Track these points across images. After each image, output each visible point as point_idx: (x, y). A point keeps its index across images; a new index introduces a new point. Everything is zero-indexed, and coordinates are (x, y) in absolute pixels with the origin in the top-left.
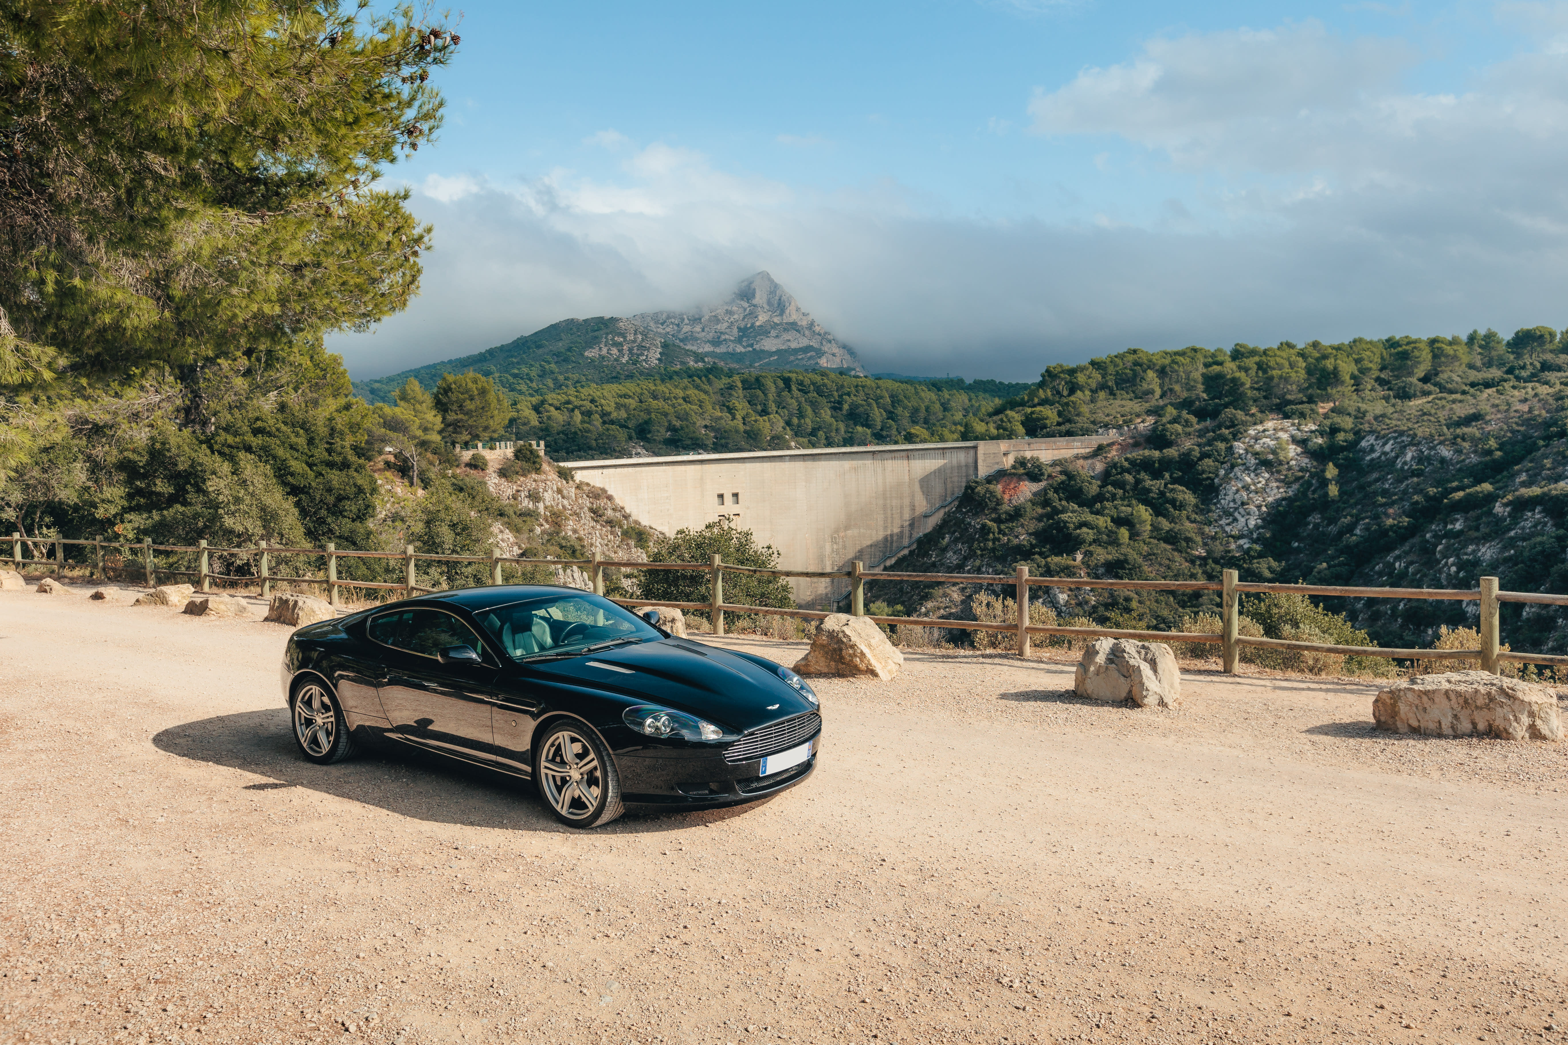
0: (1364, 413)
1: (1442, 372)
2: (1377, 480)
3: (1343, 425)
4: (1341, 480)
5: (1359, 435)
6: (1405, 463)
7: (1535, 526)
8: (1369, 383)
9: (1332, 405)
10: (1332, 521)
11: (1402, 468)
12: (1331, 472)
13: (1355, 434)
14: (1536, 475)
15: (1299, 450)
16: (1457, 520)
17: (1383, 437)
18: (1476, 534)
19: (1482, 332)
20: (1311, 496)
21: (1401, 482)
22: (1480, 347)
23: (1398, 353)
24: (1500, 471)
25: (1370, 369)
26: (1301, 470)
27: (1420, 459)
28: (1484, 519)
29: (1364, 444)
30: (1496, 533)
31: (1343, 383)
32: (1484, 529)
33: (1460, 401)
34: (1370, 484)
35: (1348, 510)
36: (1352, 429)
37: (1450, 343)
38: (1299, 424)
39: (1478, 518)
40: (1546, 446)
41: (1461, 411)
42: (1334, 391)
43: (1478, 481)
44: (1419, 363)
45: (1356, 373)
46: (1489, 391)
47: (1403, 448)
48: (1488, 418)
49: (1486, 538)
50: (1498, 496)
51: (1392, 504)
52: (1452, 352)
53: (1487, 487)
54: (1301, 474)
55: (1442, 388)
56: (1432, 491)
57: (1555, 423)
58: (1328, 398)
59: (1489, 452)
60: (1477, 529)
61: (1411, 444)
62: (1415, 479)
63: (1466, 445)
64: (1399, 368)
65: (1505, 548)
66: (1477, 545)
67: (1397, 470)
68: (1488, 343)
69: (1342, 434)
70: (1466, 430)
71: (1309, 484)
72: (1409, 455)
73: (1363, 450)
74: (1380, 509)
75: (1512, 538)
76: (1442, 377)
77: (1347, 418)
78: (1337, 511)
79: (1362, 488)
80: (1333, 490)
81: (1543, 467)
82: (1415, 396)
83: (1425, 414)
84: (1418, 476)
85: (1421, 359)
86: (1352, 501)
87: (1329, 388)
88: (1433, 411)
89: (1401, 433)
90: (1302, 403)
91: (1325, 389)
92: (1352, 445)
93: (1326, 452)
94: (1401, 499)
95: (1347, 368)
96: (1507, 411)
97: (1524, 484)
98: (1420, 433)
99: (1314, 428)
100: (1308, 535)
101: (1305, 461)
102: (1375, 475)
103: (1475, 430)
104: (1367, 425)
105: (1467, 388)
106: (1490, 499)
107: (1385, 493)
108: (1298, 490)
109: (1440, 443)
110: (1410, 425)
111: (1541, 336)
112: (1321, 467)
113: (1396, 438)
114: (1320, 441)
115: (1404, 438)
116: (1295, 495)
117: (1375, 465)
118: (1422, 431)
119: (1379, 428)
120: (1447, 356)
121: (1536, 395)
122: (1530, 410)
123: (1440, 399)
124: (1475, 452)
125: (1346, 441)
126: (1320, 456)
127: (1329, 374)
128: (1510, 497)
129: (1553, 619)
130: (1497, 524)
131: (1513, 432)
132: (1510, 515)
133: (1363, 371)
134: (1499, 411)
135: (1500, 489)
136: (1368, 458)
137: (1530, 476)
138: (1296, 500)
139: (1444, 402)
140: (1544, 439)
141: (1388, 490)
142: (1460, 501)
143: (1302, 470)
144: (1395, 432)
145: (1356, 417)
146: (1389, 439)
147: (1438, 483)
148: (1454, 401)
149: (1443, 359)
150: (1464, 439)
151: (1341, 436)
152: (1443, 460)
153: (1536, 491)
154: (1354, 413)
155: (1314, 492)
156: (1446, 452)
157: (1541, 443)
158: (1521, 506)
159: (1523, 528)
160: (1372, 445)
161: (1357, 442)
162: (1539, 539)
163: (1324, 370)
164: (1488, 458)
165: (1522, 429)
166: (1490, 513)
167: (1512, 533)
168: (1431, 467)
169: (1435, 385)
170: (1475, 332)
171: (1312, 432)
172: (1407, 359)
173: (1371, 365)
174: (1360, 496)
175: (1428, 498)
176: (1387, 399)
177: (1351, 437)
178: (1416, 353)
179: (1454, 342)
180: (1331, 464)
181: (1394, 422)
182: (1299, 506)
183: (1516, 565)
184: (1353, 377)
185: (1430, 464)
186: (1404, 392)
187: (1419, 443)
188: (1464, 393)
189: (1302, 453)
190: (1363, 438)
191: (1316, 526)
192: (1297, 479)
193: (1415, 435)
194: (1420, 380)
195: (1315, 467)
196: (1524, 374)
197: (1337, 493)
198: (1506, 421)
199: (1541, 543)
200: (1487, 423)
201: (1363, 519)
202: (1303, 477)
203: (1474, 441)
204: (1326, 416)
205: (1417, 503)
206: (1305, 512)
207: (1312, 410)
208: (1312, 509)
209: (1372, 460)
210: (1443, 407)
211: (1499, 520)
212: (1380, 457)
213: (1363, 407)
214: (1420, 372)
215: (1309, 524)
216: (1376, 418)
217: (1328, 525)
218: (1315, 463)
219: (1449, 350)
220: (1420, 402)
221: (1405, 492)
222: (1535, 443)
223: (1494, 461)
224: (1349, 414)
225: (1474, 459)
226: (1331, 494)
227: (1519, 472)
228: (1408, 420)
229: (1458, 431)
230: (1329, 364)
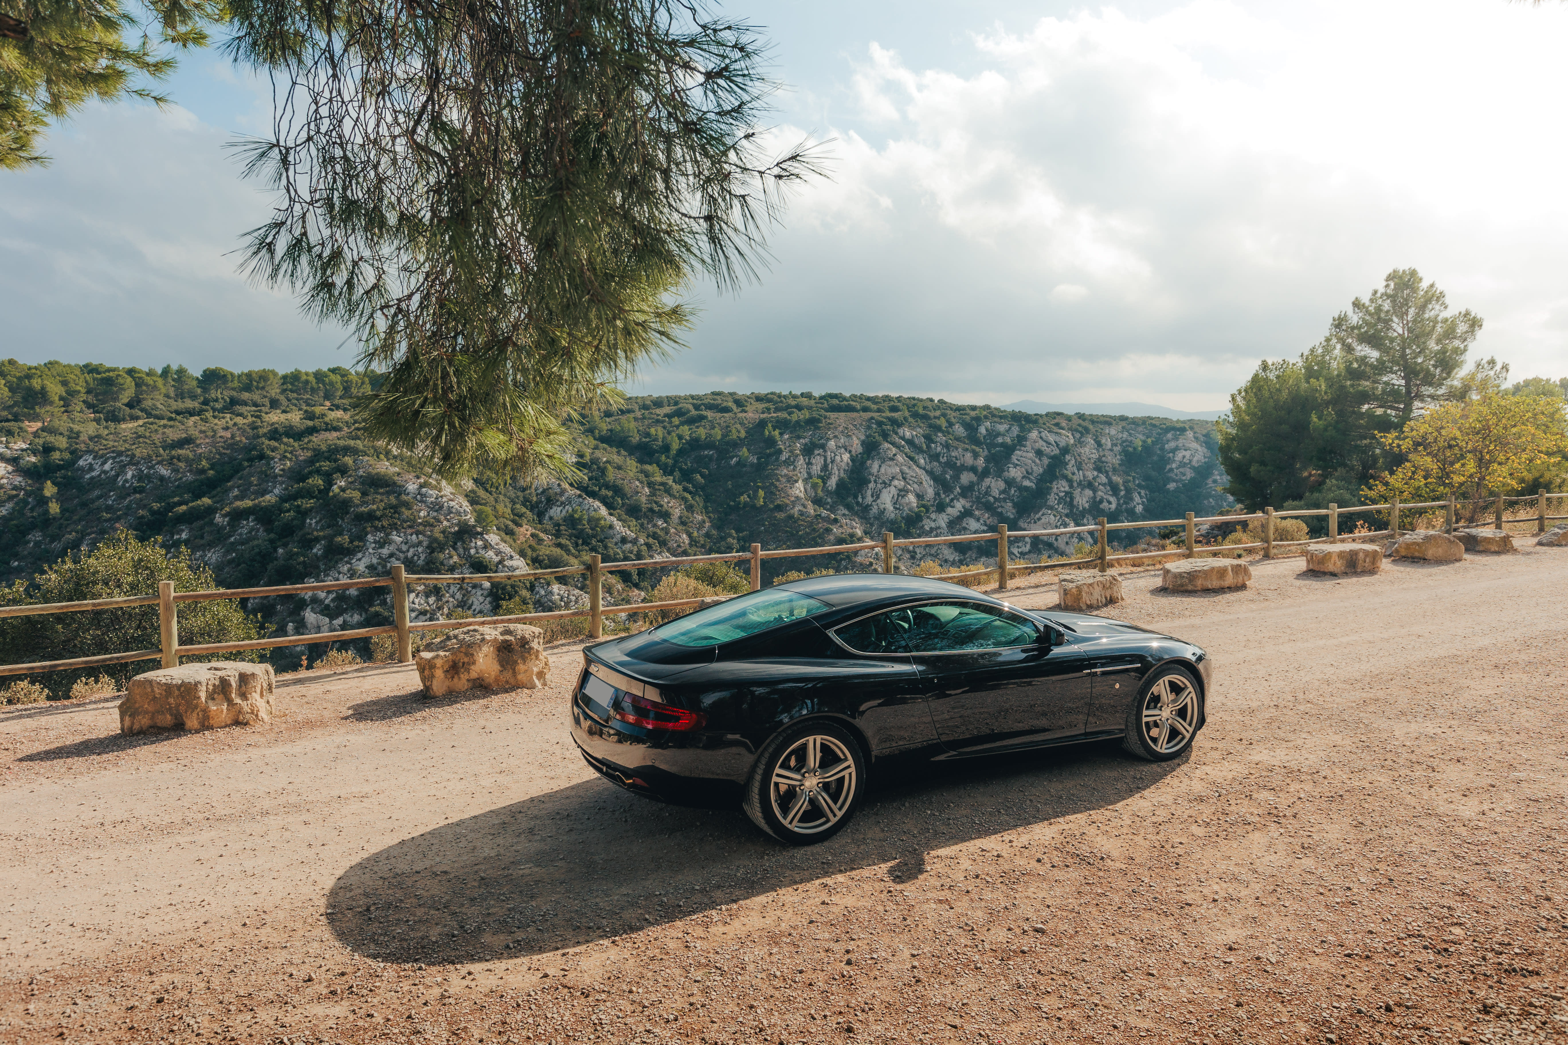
0: (78, 434)
1: (144, 399)
2: (99, 497)
3: (57, 444)
4: (60, 497)
5: (76, 455)
6: (126, 481)
7: (250, 532)
8: (77, 405)
9: (40, 424)
10: (54, 538)
11: (123, 485)
12: (50, 489)
13: (72, 453)
14: (246, 490)
15: (10, 468)
16: (183, 531)
17: (102, 457)
18: (202, 542)
19: (174, 367)
20: (29, 514)
21: (125, 499)
22: (174, 380)
23: (102, 379)
24: (215, 487)
25: (79, 392)
26: (13, 489)
27: (140, 477)
28: (207, 529)
29: (81, 463)
30: (219, 540)
31: (52, 403)
32: (207, 537)
33: (171, 427)
34: (93, 501)
35: (72, 526)
36: (67, 449)
37: (148, 374)
38: (7, 442)
39: (201, 528)
40: (250, 466)
41: (174, 435)
42: (43, 411)
43: (199, 497)
44: (124, 390)
45: (64, 394)
46: (193, 419)
47: (123, 468)
48: (198, 442)
49: (210, 545)
50: (217, 509)
51: (118, 519)
52: (152, 383)
53: (206, 501)
54: (14, 492)
55: (149, 415)
56: (156, 506)
57: (254, 448)
58: (35, 418)
59: (203, 471)
60: (202, 537)
61: (131, 463)
62: (138, 496)
63: (182, 465)
64: (105, 393)
65: (228, 552)
66: (204, 551)
67: (119, 488)
68: (180, 378)
69: (58, 453)
70: (180, 452)
71: (25, 502)
72: (129, 475)
73: (81, 469)
74: (105, 525)
75: (232, 543)
76: (147, 403)
77: (61, 438)
78: (60, 527)
79: (84, 505)
80: (54, 508)
81: (251, 484)
82: (124, 420)
83: (140, 437)
84: (140, 492)
85: (125, 386)
86: (75, 518)
87: (37, 407)
88: (148, 434)
89: (120, 454)
90: (8, 420)
91: (33, 408)
92: (70, 464)
93: (42, 470)
94: (126, 514)
95: (55, 390)
96: (213, 436)
97: (237, 498)
98: (138, 453)
99: (24, 446)
100: (30, 553)
101: (18, 480)
102: (97, 493)
103: (188, 452)
104: (83, 445)
105: (173, 415)
106: (210, 511)
107: (109, 509)
108: (13, 508)
109: (159, 463)
110: (127, 446)
111: (225, 376)
112: (37, 485)
113: (114, 458)
114: (33, 459)
115: (123, 458)
116: (10, 514)
117: (95, 483)
118: (140, 452)
119: (96, 448)
120: (147, 385)
121: (235, 424)
122: (233, 437)
123: (152, 424)
124: (190, 471)
125: (62, 460)
126: (35, 474)
127: (36, 393)
128: (227, 509)
129: (273, 606)
130: (218, 531)
131: (220, 454)
132: (229, 524)
133: (72, 393)
134: (206, 436)
135: (217, 502)
136: (88, 476)
137: (241, 492)
138: (12, 520)
139: (155, 427)
140: (248, 460)
141: (112, 506)
142: (184, 513)
143: (15, 488)
144: (113, 452)
145: (69, 438)
146: (108, 458)
147: (159, 499)
148: (165, 426)
149: (144, 388)
150: (179, 460)
151: (56, 455)
152: (162, 478)
153: (248, 503)
154: (66, 433)
155: (32, 510)
156: (164, 471)
157: (246, 464)
158: (237, 516)
159: (241, 534)
160: (91, 464)
161: (73, 462)
162: (256, 542)
163: (30, 390)
164: (203, 476)
165: (228, 452)
166: (211, 523)
167: (232, 539)
168: (151, 485)
169: (142, 410)
170: (169, 366)
171: (23, 450)
172: (111, 385)
173: (78, 388)
174: (83, 512)
175: (153, 513)
176: (97, 421)
177: (67, 456)
178: (121, 380)
179: (150, 373)
180: (49, 482)
181: (111, 443)
182: (16, 526)
183: (239, 565)
184: (61, 398)
185: (149, 482)
186: (114, 415)
187: (138, 463)
188: (170, 419)
189: (13, 471)
190: (81, 457)
191: (37, 544)
192: (11, 498)
193: (133, 455)
194: (127, 405)
195: (30, 485)
196: (218, 406)
197: (58, 511)
198: (214, 444)
199: (258, 546)
200: (198, 446)
201: (89, 534)
202: (17, 495)
203: (187, 460)
204: (36, 434)
205: (142, 517)
206: (22, 532)
207: (20, 428)
208: (33, 527)
209: (92, 478)
210: (156, 431)
211: (220, 529)
212: (100, 475)
213: (76, 428)
214: (125, 398)
215: (29, 542)
216: (91, 438)
217: (52, 541)
218: (30, 482)
219: (149, 380)
220: (130, 425)
221: (128, 507)
222: (240, 464)
223: (208, 479)
224: (61, 434)
225: (190, 477)
226: (52, 511)
227: (231, 489)
228: (125, 441)
229: (173, 452)
230: (36, 383)
